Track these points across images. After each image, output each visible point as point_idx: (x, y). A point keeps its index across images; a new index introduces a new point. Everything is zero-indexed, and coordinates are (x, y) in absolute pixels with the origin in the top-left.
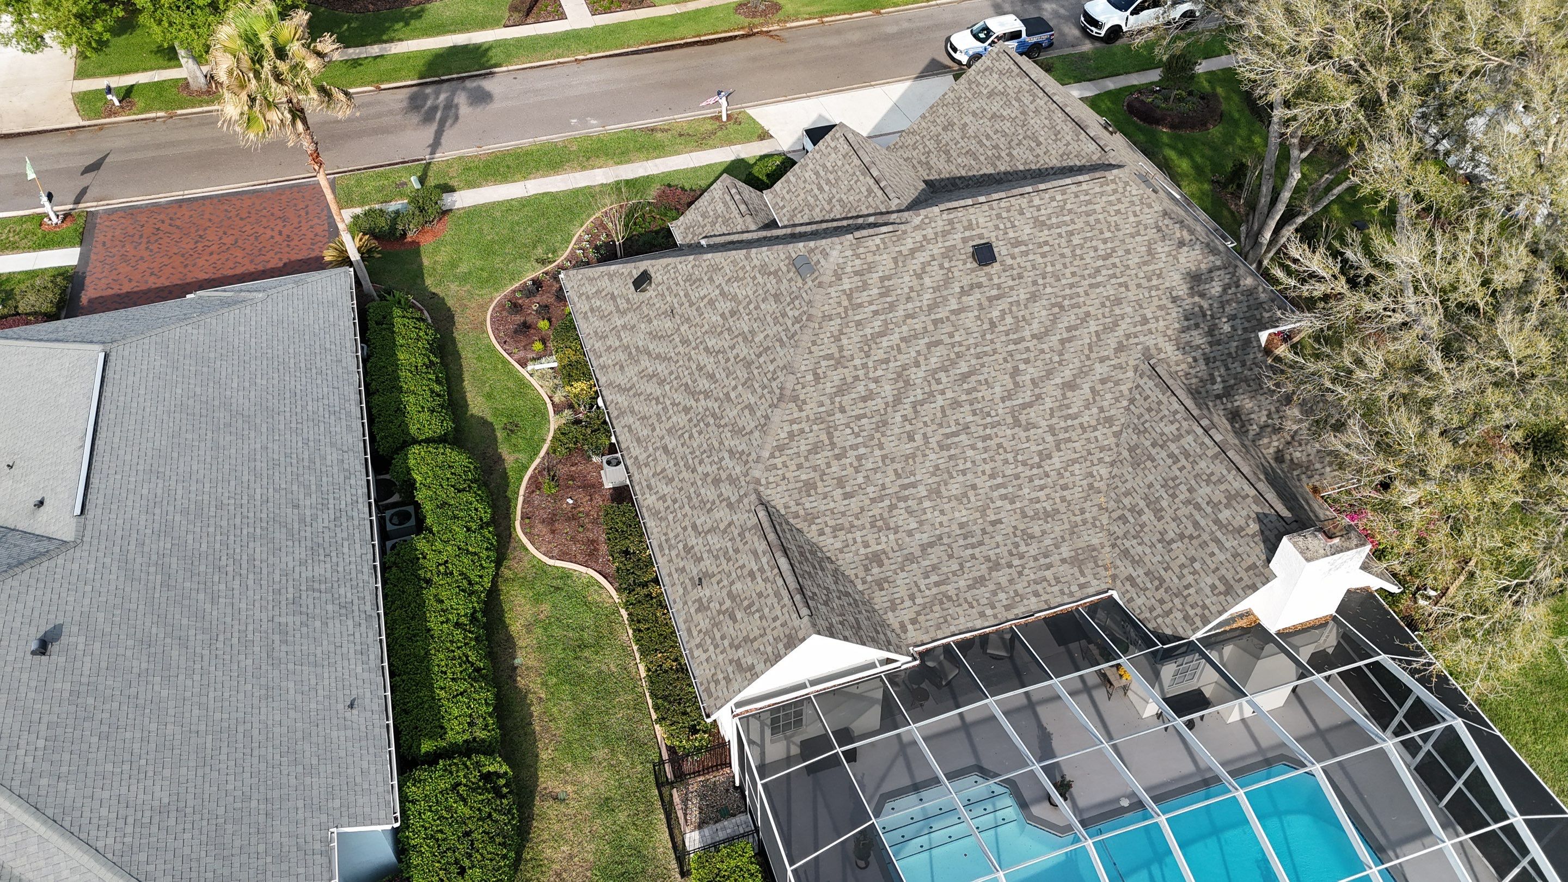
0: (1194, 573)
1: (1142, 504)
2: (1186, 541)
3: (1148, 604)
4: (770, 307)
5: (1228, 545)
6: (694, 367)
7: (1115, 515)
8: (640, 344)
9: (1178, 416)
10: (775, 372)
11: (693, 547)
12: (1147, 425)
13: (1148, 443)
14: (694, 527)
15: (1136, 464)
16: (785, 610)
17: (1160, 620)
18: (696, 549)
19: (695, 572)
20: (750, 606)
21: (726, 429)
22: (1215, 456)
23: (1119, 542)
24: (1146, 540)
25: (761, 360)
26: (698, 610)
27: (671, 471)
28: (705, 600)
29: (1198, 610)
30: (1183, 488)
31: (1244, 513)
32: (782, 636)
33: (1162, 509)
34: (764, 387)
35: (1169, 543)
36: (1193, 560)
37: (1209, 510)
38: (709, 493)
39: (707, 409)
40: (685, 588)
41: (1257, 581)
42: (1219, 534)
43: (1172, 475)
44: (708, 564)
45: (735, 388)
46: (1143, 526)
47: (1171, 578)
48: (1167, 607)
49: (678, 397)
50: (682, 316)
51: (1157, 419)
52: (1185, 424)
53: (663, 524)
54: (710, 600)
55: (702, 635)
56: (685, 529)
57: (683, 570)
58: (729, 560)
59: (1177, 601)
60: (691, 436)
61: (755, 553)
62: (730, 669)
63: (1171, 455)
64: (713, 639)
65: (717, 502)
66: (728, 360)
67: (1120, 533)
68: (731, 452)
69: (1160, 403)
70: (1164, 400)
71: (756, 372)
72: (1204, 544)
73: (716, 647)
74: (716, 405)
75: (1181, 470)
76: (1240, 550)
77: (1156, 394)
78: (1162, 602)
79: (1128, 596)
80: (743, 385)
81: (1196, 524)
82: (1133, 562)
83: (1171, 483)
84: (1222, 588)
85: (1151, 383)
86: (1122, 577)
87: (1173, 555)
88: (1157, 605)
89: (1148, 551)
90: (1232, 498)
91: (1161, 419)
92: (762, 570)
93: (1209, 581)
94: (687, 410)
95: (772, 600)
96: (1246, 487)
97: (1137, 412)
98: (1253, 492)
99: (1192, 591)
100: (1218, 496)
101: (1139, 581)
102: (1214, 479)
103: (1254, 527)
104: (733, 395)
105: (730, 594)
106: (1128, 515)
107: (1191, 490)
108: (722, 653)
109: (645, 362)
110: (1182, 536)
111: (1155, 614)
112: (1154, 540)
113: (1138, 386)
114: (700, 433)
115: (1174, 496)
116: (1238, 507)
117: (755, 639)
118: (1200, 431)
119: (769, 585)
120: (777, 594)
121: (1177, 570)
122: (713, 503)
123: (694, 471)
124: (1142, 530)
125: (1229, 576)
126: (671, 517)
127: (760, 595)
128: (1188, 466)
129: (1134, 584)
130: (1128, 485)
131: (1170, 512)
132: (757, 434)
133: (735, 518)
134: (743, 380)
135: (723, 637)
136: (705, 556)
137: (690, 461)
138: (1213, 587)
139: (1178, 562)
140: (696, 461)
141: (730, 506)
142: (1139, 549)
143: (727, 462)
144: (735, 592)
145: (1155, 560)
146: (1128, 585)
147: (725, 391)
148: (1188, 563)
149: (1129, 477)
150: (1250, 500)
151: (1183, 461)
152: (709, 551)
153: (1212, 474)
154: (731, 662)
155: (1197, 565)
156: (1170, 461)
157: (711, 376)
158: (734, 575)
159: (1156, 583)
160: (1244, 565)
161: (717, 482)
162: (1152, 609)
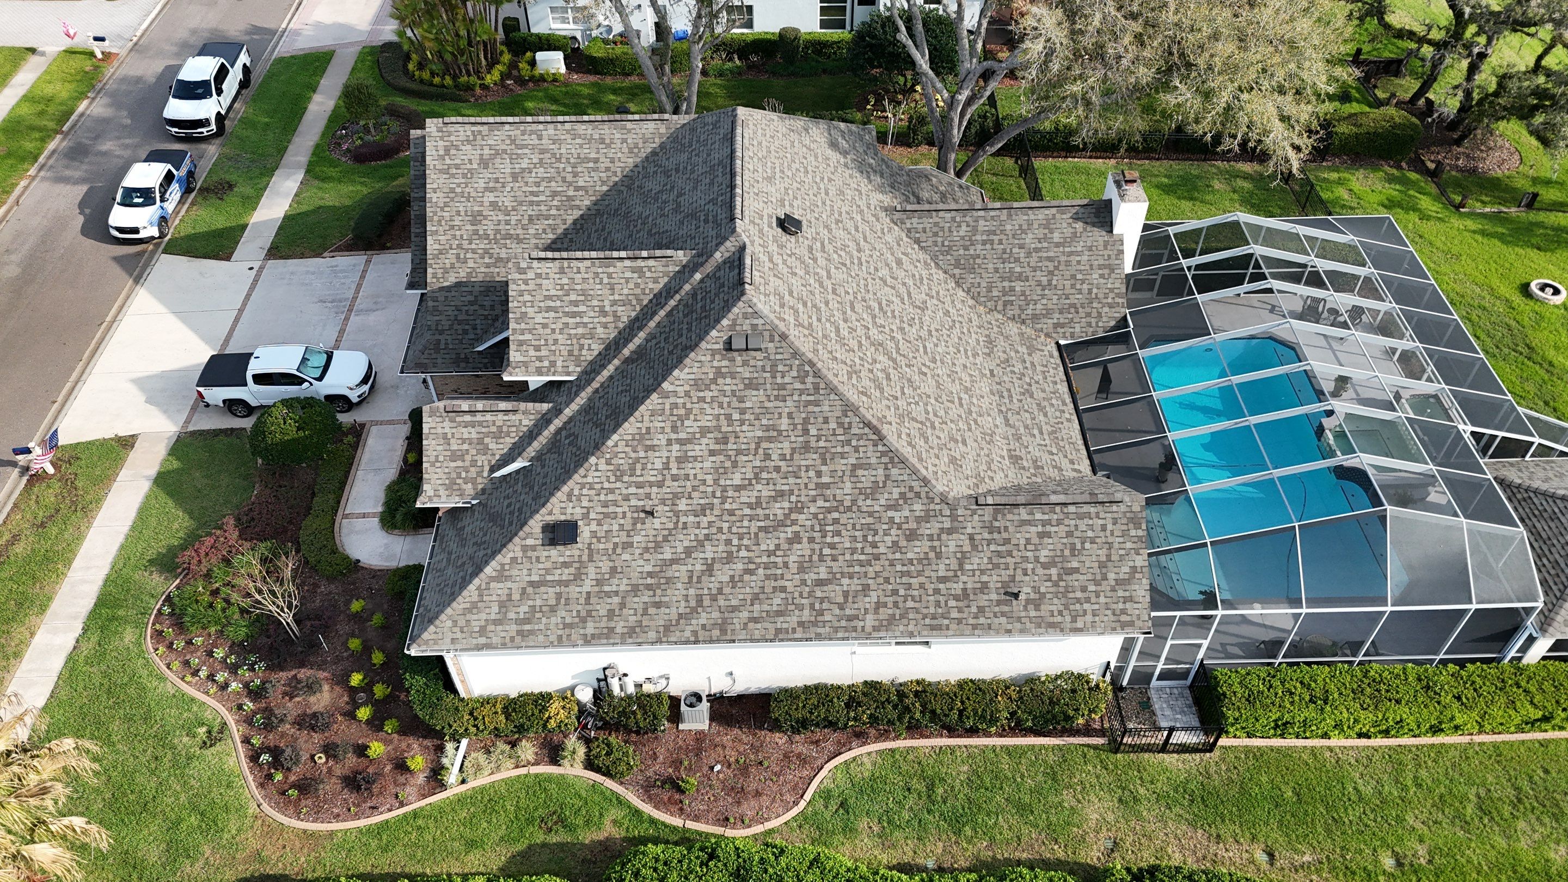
0: (1083, 281)
1: (1006, 284)
2: (1056, 272)
3: (1083, 324)
4: (754, 399)
5: (1079, 249)
6: (747, 511)
7: (1000, 308)
8: (649, 568)
9: (958, 219)
10: (840, 424)
11: (965, 590)
12: (946, 243)
13: (962, 252)
14: (943, 580)
15: (972, 270)
16: (1102, 515)
17: (1100, 324)
18: (969, 586)
19: (994, 597)
20: (1073, 549)
21: (860, 503)
22: (1010, 216)
23: (1023, 316)
24: (1035, 298)
25: (813, 431)
26: (1037, 608)
27: (855, 584)
28: (1032, 596)
29: (1111, 295)
30: (1015, 250)
31: (1065, 225)
32: (1125, 527)
33: (1021, 273)
34: (848, 442)
35: (1050, 284)
36: (1073, 277)
37: (1045, 245)
38: (920, 548)
39: (815, 516)
40: (1003, 614)
41: (1117, 247)
42: (1067, 249)
43: (1000, 252)
44: (994, 580)
45: (819, 474)
46: (1023, 293)
47: (1076, 299)
48: (1094, 314)
49: (768, 543)
50: (663, 502)
51: (947, 234)
52: (968, 219)
53: (911, 616)
54: (1036, 589)
55: (1065, 613)
56: (937, 591)
57: (981, 609)
58: (1010, 554)
59: (1095, 305)
60: (832, 546)
61: (1024, 523)
62: (1120, 593)
63: (984, 243)
64: (1078, 600)
65: (936, 543)
66: (777, 469)
67: (1017, 312)
68: (889, 507)
69: (936, 224)
70: (937, 220)
71: (822, 444)
72: (1068, 263)
73: (1088, 600)
74: (820, 503)
75: (1000, 242)
76: (1089, 244)
77: (927, 222)
78: (1088, 315)
79: (1068, 335)
80: (824, 463)
81: (1050, 259)
82: (1045, 316)
83: (1005, 256)
84: (1106, 271)
85: (915, 220)
86: (1051, 330)
87: (1060, 287)
88: (1088, 319)
89: (1044, 301)
90: (1048, 225)
91: (950, 231)
92: (1045, 523)
93: (1096, 276)
94: (796, 539)
95: (1082, 525)
96: (1047, 212)
97: (929, 243)
98: (1054, 211)
99: (1095, 291)
100: (1040, 233)
101: (1062, 321)
102: (1025, 227)
103: (1079, 226)
104: (825, 479)
105: (1045, 566)
106: (1007, 298)
107: (1021, 247)
108: (1098, 596)
109: (681, 571)
110: (1051, 273)
111: (1094, 324)
112: (1039, 292)
113: (909, 230)
114: (838, 533)
115: (1017, 260)
116: (1058, 226)
117: (1109, 556)
118: (982, 213)
119: (1066, 522)
120: (1081, 517)
121: (1073, 291)
122: (933, 548)
123: (877, 557)
124: (1026, 296)
125: (1102, 262)
126: (910, 604)
127: (1069, 534)
128: (1002, 237)
129: (1062, 326)
130: (984, 284)
131: (1027, 269)
132: (894, 472)
133: (969, 530)
134: (819, 462)
135: (1084, 589)
136: (985, 578)
137: (862, 557)
138: (1102, 276)
139: (1068, 286)
140: (869, 550)
141: (950, 531)
142: (1039, 306)
143: (897, 516)
144: (1047, 560)
145: (1055, 301)
146: (1059, 330)
147: (811, 486)
148: (1073, 282)
149: (978, 280)
150: (1058, 216)
151: (996, 238)
152: (983, 572)
153: (1020, 226)
154: (1113, 590)
155: (1079, 276)
156: (988, 246)
157: (780, 494)
158: (1029, 554)
159: (1072, 310)
160: (1101, 248)
161: (912, 536)
162: (1089, 324)
